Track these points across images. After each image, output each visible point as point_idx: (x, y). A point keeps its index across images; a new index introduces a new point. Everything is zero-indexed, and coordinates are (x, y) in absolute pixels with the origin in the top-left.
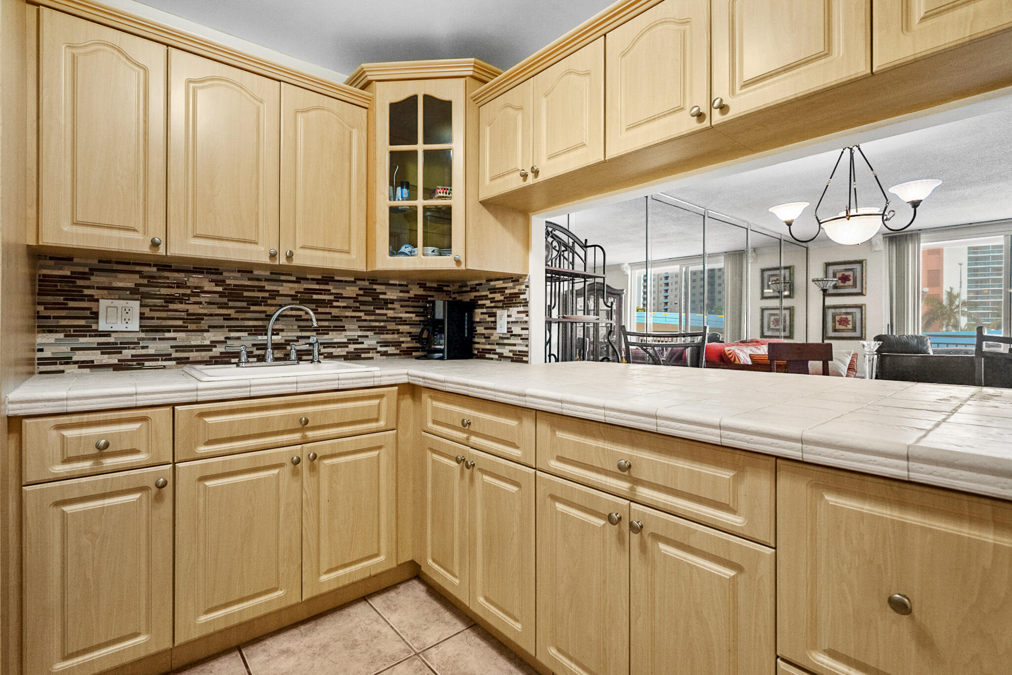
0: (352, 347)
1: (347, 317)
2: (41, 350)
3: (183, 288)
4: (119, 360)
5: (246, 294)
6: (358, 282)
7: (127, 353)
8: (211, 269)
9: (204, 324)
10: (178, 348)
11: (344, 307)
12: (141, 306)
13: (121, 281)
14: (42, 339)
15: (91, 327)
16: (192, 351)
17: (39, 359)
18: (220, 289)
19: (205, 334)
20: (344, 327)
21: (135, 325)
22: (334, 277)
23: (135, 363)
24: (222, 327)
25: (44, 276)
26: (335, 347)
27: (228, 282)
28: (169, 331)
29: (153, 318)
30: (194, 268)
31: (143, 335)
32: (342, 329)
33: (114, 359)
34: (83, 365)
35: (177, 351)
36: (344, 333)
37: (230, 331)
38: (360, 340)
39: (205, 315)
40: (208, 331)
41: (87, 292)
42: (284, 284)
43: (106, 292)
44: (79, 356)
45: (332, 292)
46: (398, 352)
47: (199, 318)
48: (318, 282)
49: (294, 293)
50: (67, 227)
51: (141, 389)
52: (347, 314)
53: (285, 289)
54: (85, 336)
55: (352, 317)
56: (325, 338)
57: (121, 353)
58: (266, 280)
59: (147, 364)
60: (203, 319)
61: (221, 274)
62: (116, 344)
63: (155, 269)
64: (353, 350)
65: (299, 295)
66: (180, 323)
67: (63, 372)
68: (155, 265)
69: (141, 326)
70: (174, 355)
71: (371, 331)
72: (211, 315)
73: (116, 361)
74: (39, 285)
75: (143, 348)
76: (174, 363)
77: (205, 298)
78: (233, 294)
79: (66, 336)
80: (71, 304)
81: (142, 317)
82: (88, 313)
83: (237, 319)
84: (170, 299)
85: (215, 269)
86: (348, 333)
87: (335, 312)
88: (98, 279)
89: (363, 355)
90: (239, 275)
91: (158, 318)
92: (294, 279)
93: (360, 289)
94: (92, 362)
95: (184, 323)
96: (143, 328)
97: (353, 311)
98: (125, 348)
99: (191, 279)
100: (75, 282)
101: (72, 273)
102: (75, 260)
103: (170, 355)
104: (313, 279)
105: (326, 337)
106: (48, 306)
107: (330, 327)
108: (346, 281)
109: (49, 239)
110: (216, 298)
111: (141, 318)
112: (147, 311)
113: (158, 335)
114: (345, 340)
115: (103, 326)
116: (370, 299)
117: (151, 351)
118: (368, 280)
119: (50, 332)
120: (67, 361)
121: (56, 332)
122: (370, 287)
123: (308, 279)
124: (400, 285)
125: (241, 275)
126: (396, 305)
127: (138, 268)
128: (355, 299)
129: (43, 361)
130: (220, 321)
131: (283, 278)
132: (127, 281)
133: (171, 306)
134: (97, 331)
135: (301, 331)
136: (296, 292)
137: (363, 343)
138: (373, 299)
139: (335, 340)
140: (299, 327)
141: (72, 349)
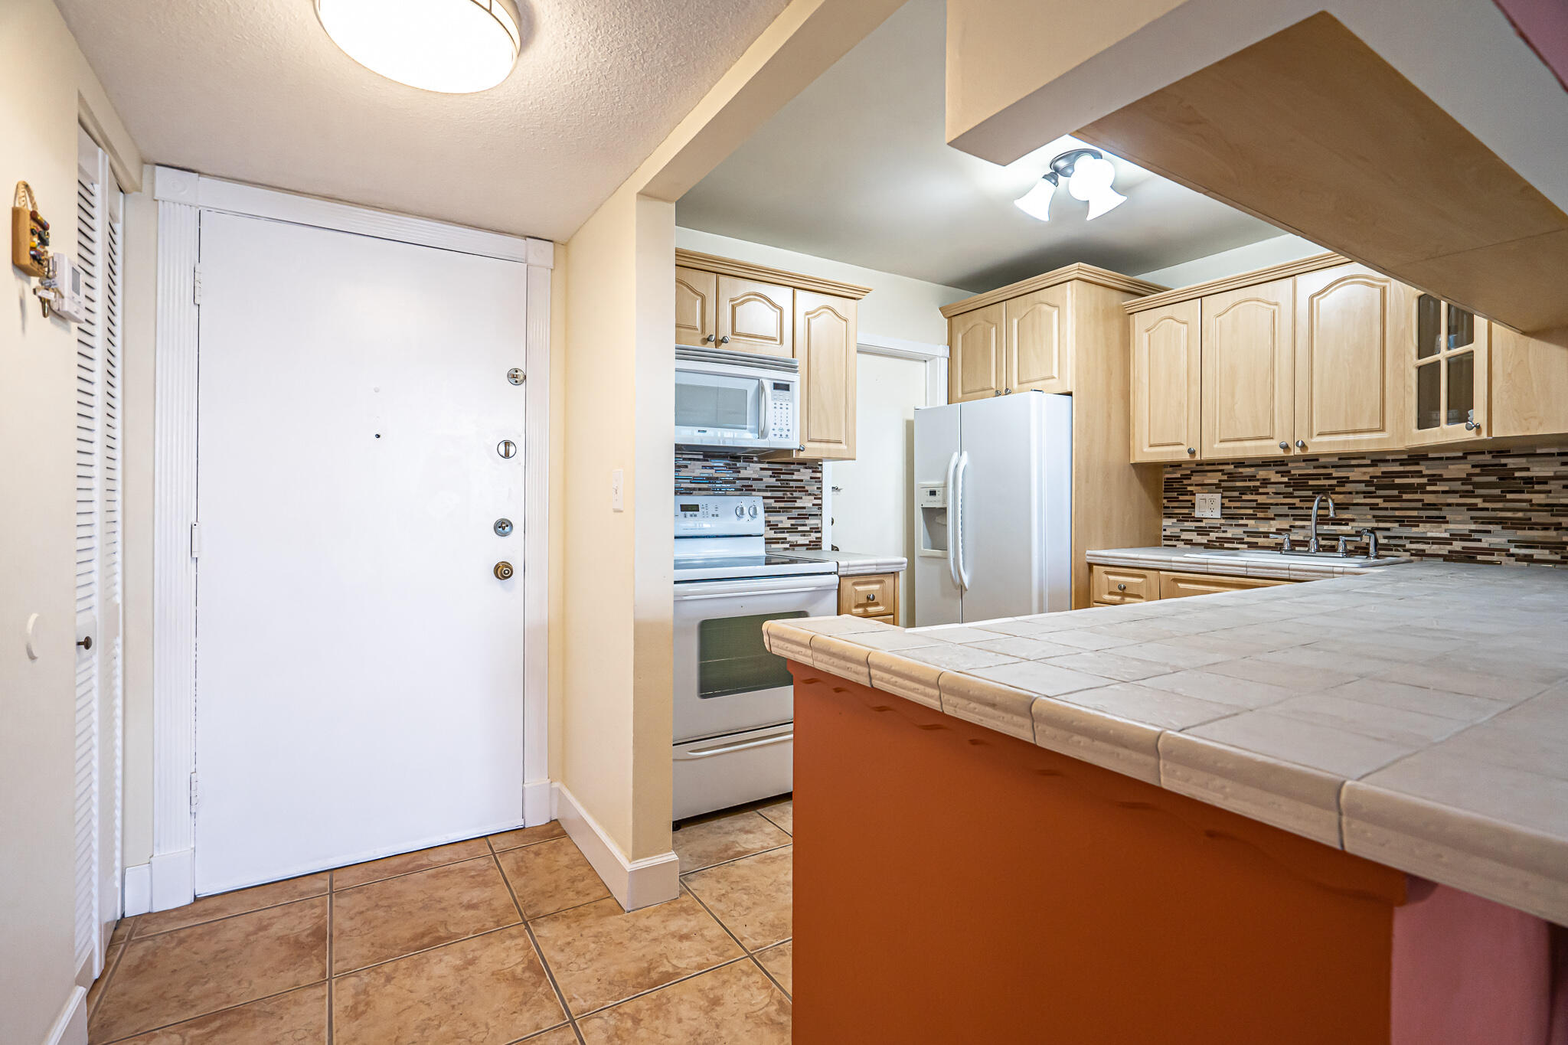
0: (1457, 546)
1: (1449, 505)
2: (1165, 530)
3: (1253, 480)
4: (1208, 541)
5: (1311, 483)
6: (1470, 457)
7: (1213, 536)
8: (1276, 462)
9: (1271, 513)
10: (1250, 534)
11: (1444, 492)
12: (1222, 497)
13: (1210, 478)
14: (1167, 522)
15: (1191, 514)
16: (1260, 537)
17: (1164, 536)
18: (1286, 479)
19: (1272, 522)
20: (1445, 518)
21: (1217, 514)
22: (1427, 455)
23: (1218, 544)
24: (1287, 516)
25: (1168, 479)
26: (1429, 543)
27: (1293, 472)
28: (1242, 519)
29: (1230, 508)
30: (1263, 462)
31: (1223, 521)
32: (1443, 520)
33: (1204, 540)
34: (1188, 542)
35: (1248, 536)
36: (1444, 526)
37: (1294, 520)
38: (1476, 536)
39: (1272, 504)
40: (1273, 519)
41: (1189, 488)
42: (1356, 469)
43: (1200, 487)
44: (1185, 536)
45: (1424, 473)
46: (1558, 557)
47: (1264, 507)
48: (1402, 462)
49: (1368, 479)
50: (1146, 449)
51: (1174, 558)
52: (1450, 501)
53: (1355, 474)
54: (1188, 521)
55: (1458, 505)
56: (1415, 531)
57: (1209, 535)
58: (1333, 467)
59: (1226, 545)
60: (1269, 508)
61: (1287, 465)
62: (1206, 528)
63: (1232, 467)
64: (1459, 549)
65: (1375, 480)
66: (1251, 511)
67: (1175, 546)
68: (1232, 464)
69: (1222, 514)
70: (1247, 539)
71: (1497, 524)
72: (1277, 504)
73: (1206, 542)
74: (1165, 485)
75: (1224, 532)
76: (1246, 546)
77: (1270, 489)
78: (1299, 483)
79: (1178, 521)
80: (1181, 498)
81: (1223, 506)
82: (1189, 504)
83: (1302, 508)
84: (1244, 491)
85: (1280, 461)
86: (1451, 526)
87: (1429, 499)
88: (1195, 479)
89: (1479, 558)
90: (1303, 464)
91: (1235, 508)
92: (1369, 462)
93: (1473, 466)
94: (1192, 540)
95: (1254, 511)
96: (1224, 516)
97: (1460, 497)
98: (1211, 531)
99: (1261, 473)
100: (1182, 482)
101: (1181, 475)
102: (1183, 466)
103: (1243, 539)
104: (1393, 460)
105: (1415, 529)
106: (1170, 500)
107: (1422, 517)
108: (1448, 458)
109: (1138, 458)
110: (1282, 488)
111: (1222, 508)
112: (1226, 501)
113: (1234, 522)
114: (1447, 535)
115: (1197, 514)
116: (1493, 479)
117: (1229, 535)
118: (1490, 452)
119: (1170, 517)
120: (1178, 538)
121: (1173, 517)
122: (1496, 461)
123: (1388, 461)
124: (1560, 454)
125: (1307, 465)
126: (1553, 485)
127: (1221, 467)
128: (1466, 481)
129: (1168, 538)
130: (1285, 510)
131: (1353, 462)
132: (1213, 478)
133: (1244, 497)
134: (1194, 517)
135: (1377, 521)
136: (1371, 477)
137: (1480, 540)
138: (1500, 479)
139: (1429, 535)
140: (1374, 517)
141: (1181, 530)
